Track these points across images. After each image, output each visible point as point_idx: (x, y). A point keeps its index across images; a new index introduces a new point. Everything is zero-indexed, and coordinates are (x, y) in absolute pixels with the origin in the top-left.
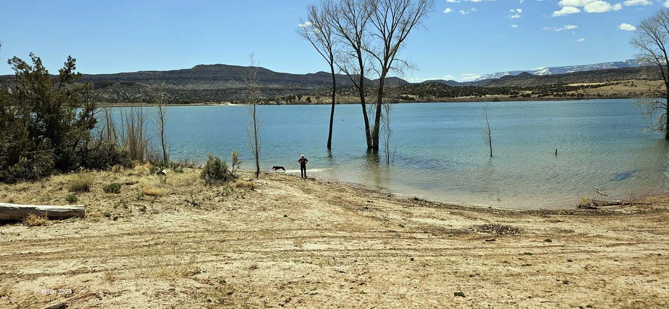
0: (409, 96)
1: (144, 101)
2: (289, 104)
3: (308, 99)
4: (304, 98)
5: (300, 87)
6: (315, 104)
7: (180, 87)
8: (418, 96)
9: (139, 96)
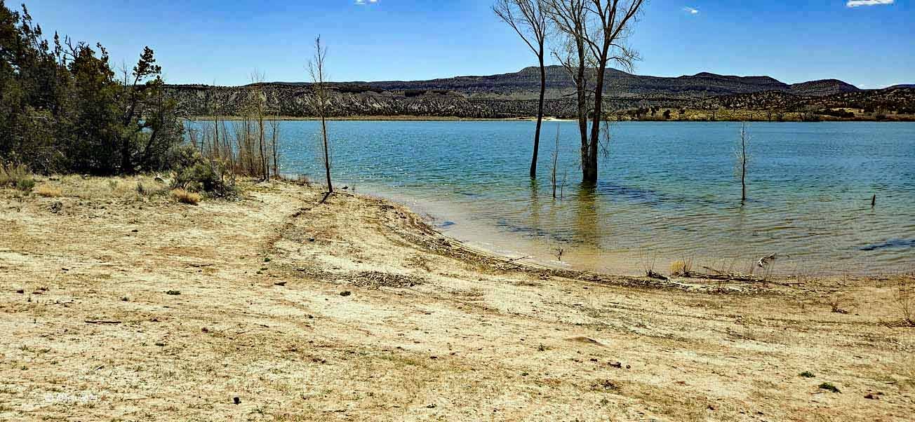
4: (660, 113)
6: (676, 121)
7: (503, 97)
8: (862, 110)
9: (451, 108)
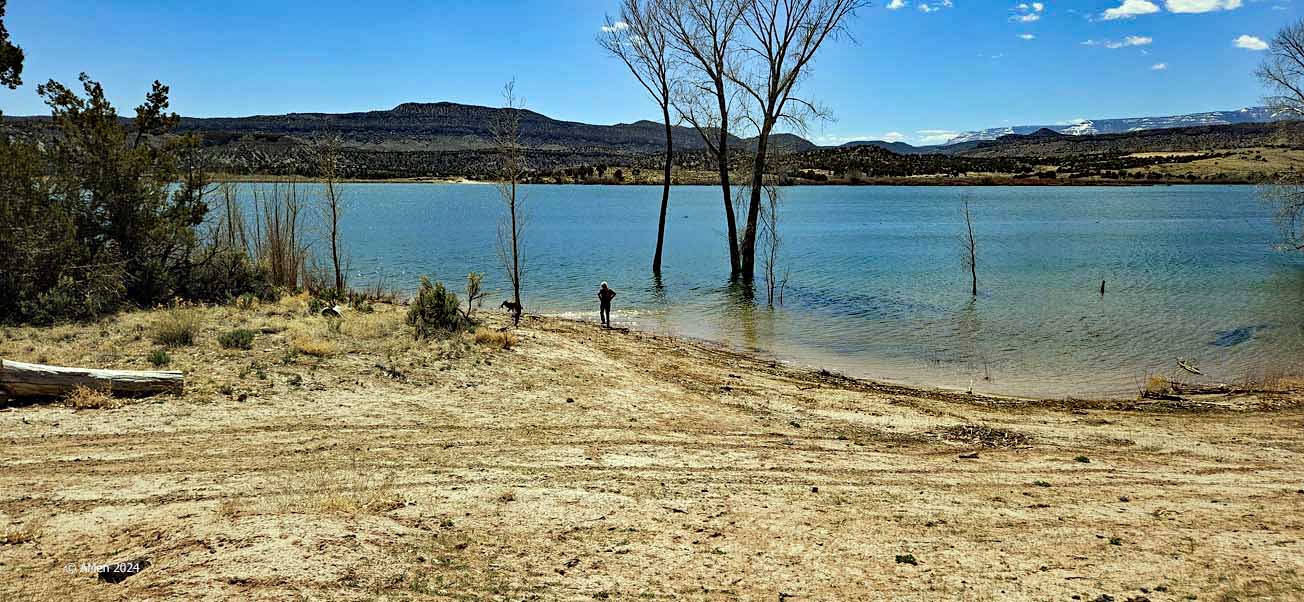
0: (817, 171)
1: (300, 172)
2: (581, 183)
3: (618, 174)
4: (609, 173)
5: (601, 151)
6: (632, 184)
7: (369, 146)
8: (832, 172)
9: (288, 161)
